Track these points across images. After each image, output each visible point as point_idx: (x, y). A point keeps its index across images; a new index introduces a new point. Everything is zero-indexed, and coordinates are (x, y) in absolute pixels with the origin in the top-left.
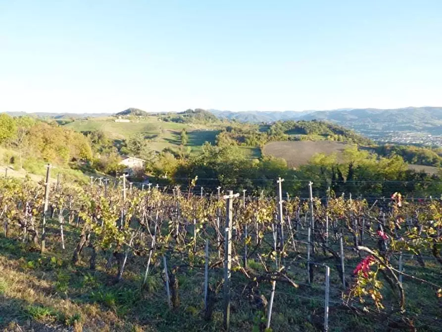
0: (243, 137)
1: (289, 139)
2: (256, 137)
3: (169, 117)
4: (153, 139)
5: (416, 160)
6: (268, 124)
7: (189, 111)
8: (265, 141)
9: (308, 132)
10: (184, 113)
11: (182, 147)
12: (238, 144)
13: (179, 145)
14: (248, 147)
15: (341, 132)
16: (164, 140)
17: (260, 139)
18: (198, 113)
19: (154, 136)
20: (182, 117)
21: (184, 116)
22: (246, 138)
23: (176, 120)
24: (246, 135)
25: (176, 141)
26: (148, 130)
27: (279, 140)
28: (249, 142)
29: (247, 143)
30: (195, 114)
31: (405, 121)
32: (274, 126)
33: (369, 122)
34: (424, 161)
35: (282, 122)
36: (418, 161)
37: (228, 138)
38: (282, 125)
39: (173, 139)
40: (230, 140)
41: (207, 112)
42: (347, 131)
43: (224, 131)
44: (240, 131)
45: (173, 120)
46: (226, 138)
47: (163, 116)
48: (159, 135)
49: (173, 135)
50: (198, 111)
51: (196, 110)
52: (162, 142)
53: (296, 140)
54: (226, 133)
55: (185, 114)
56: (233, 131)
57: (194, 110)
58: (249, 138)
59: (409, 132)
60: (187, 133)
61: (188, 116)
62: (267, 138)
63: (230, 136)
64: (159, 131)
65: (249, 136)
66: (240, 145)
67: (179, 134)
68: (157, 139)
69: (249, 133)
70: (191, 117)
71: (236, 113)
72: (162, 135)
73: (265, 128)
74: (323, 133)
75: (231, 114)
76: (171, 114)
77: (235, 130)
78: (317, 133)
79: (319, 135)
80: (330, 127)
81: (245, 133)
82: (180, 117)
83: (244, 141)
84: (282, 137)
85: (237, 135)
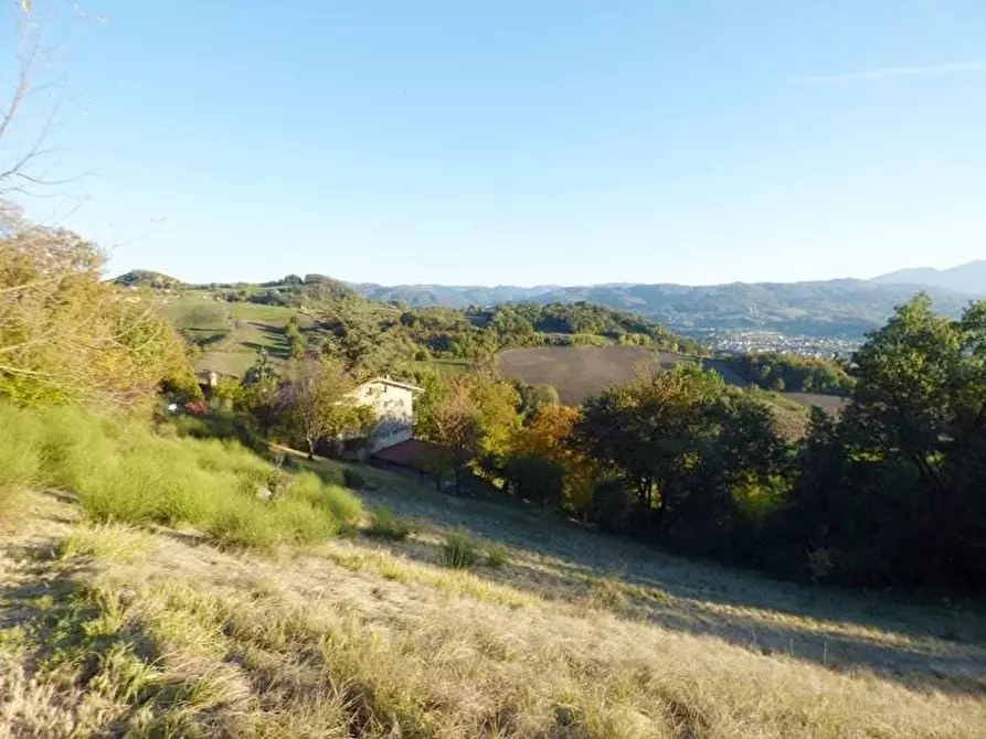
0: (444, 338)
1: (547, 341)
2: (474, 339)
3: (243, 293)
4: (214, 344)
5: (810, 385)
6: (483, 310)
7: (292, 279)
8: (496, 347)
9: (575, 326)
10: (280, 283)
11: (293, 362)
12: (434, 356)
13: (286, 358)
14: (456, 360)
15: (640, 329)
16: (242, 347)
17: (482, 342)
18: (316, 285)
19: (217, 338)
20: (278, 292)
21: (281, 291)
22: (450, 339)
23: (263, 300)
24: (449, 334)
25: (276, 350)
26: (196, 323)
27: (524, 344)
28: (460, 350)
29: (455, 352)
30: (306, 288)
31: (732, 310)
32: (500, 314)
33: (667, 311)
34: (824, 385)
35: (514, 306)
36: (814, 386)
37: (409, 340)
38: (516, 312)
39: (270, 343)
40: (414, 345)
41: (337, 283)
42: (653, 326)
43: (395, 323)
44: (436, 323)
45: (254, 300)
46: (404, 341)
47: (225, 290)
48: (228, 335)
49: (267, 334)
50: (313, 281)
51: (308, 277)
52: (240, 351)
53: (563, 344)
54: (401, 330)
55: (281, 287)
56: (417, 323)
57: (303, 279)
58: (457, 341)
59: (745, 331)
60: (301, 330)
61: (289, 290)
62: (499, 341)
63: (412, 336)
64: (226, 324)
65: (458, 335)
66: (438, 357)
67: (282, 331)
68: (226, 344)
69: (455, 328)
70: (298, 292)
71: (391, 290)
72: (236, 334)
73: (483, 319)
74: (606, 330)
75: (380, 291)
76: (246, 285)
77: (421, 321)
78: (593, 329)
79: (596, 334)
80: (615, 317)
81: (448, 329)
82: (269, 293)
83: (446, 348)
84: (531, 339)
85: (428, 332)
